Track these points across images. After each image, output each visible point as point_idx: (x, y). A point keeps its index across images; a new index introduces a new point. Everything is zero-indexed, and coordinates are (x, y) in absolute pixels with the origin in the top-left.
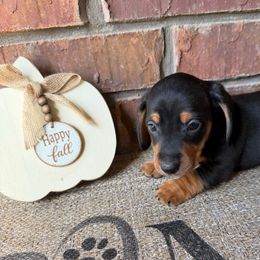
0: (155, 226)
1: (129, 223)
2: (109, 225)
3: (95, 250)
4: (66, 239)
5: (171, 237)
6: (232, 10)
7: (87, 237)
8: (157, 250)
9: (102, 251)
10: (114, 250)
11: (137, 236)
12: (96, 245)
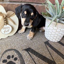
0: (24, 50)
1: (18, 50)
2: (12, 51)
3: (11, 58)
4: (2, 57)
5: (29, 52)
6: (34, 2)
7: (7, 55)
8: (27, 56)
9: (13, 58)
10: (16, 58)
11: (21, 53)
12: (11, 57)
